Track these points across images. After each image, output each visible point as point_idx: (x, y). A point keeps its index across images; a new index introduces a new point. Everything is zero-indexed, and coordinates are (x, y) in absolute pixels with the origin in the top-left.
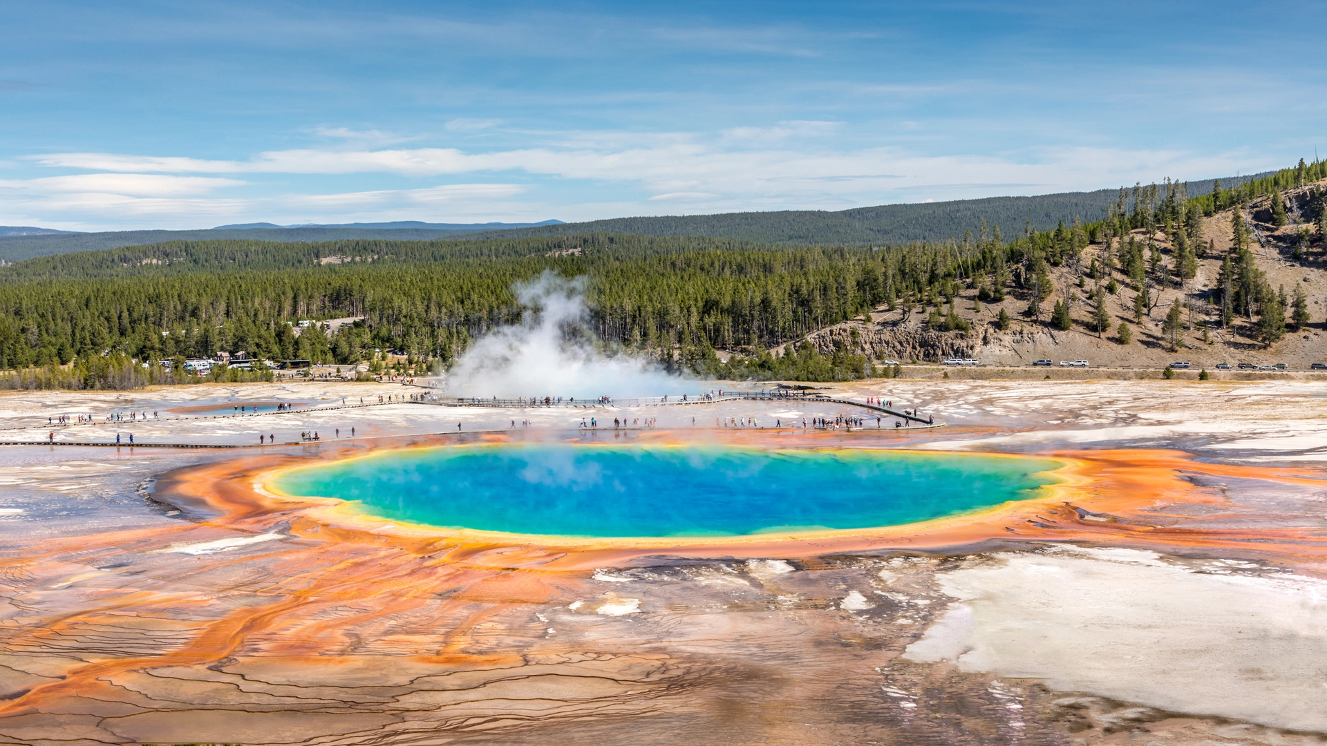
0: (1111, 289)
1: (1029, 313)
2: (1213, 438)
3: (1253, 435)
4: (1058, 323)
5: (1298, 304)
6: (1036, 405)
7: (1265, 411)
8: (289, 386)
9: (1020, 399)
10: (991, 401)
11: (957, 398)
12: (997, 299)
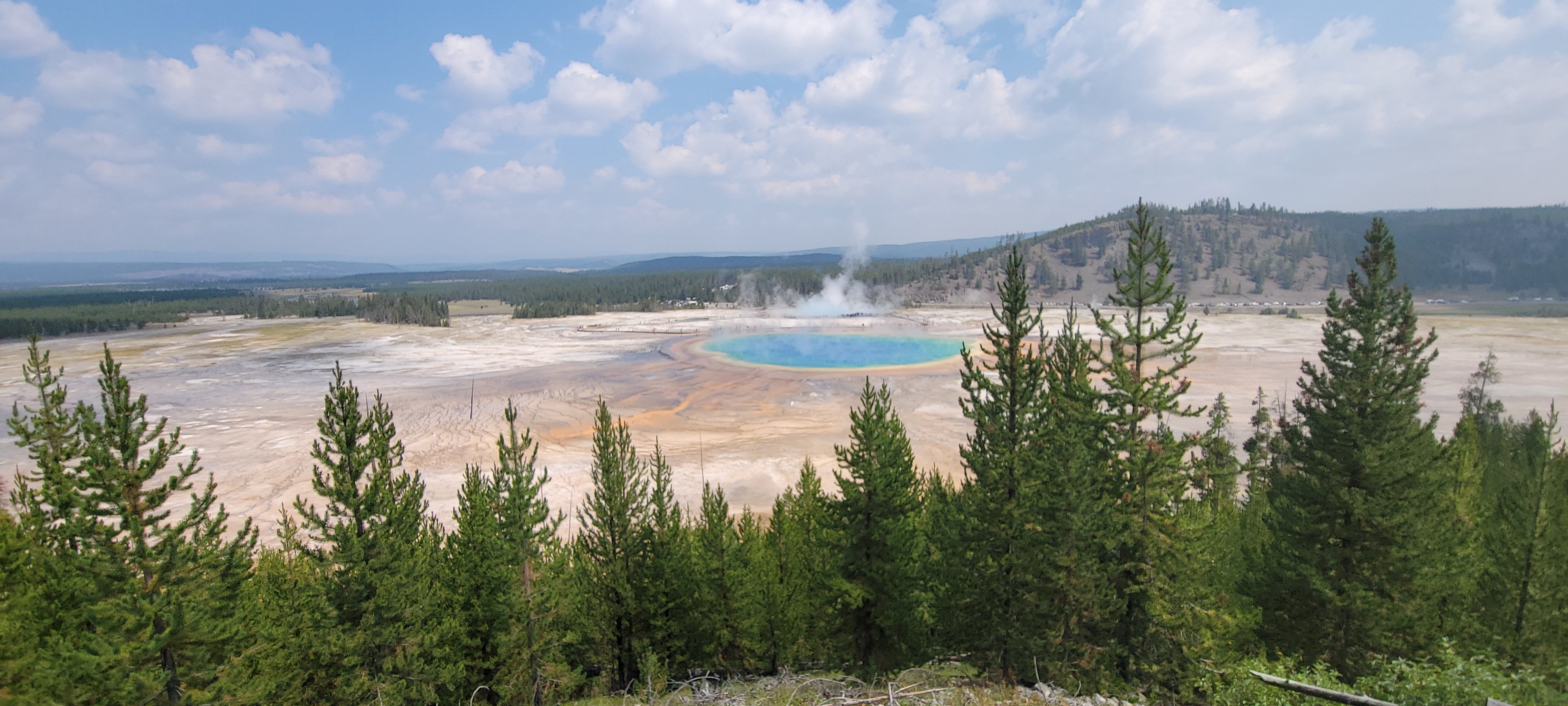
0: (997, 274)
1: (968, 283)
4: (978, 287)
5: (1063, 281)
6: (969, 319)
8: (710, 311)
10: (953, 318)
11: (941, 316)
12: (957, 278)
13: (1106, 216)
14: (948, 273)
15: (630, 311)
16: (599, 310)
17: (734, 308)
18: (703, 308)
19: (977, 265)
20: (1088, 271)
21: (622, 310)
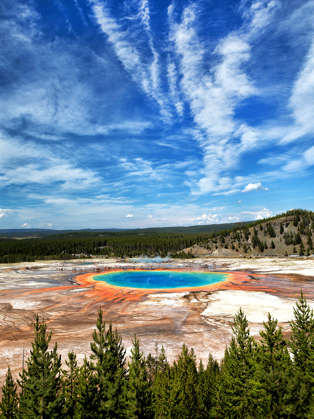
0: (235, 241)
1: (221, 245)
2: (253, 269)
3: (260, 269)
4: (226, 247)
5: (266, 244)
6: (223, 263)
7: (261, 264)
8: (94, 259)
9: (220, 262)
10: (215, 262)
11: (209, 262)
12: (216, 243)
13: (281, 214)
14: (211, 240)
15: (53, 260)
16: (37, 259)
17: (107, 258)
18: (90, 258)
19: (225, 237)
20: (276, 240)
21: (48, 259)
